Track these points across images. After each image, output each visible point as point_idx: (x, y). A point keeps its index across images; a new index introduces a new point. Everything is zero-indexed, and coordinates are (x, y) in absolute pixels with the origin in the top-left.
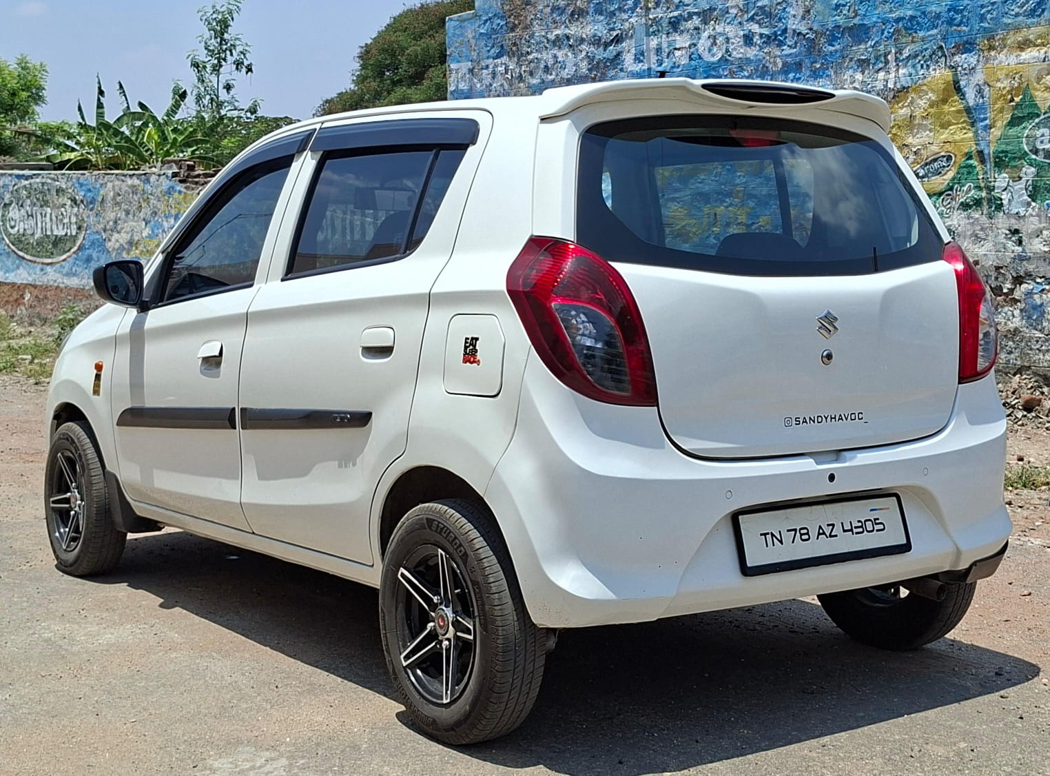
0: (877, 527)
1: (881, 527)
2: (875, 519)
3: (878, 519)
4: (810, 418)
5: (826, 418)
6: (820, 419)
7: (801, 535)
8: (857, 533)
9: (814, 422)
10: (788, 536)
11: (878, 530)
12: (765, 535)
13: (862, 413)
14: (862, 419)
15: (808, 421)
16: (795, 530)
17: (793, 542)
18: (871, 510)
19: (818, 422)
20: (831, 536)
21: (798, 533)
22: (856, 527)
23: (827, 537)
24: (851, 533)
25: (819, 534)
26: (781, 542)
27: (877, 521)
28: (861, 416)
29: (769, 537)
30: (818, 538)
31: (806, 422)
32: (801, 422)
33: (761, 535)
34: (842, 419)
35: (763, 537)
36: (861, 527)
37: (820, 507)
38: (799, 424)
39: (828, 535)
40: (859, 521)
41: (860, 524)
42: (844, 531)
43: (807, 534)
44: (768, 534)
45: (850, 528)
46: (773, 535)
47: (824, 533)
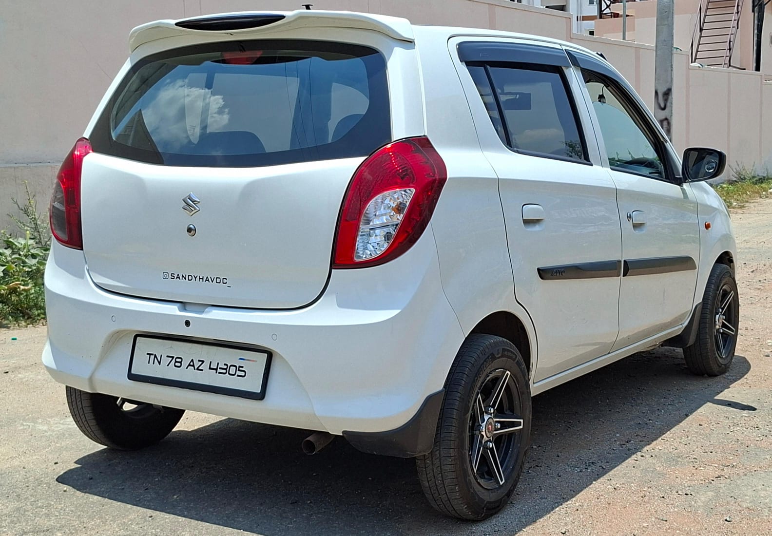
0: (238, 373)
1: (243, 374)
2: (240, 367)
3: (242, 367)
4: (183, 276)
5: (195, 278)
6: (190, 278)
7: (176, 362)
8: (220, 373)
9: (185, 279)
10: (165, 361)
11: (238, 376)
12: (150, 355)
13: (226, 279)
14: (226, 283)
15: (181, 278)
16: (173, 357)
17: (168, 365)
18: (240, 359)
19: (189, 280)
20: (198, 369)
21: (174, 360)
22: (220, 368)
23: (195, 369)
24: (215, 371)
25: (189, 365)
26: (159, 363)
27: (241, 369)
28: (225, 280)
29: (152, 357)
30: (187, 368)
31: (179, 278)
32: (175, 277)
33: (148, 354)
34: (208, 280)
35: (148, 356)
36: (226, 369)
37: (200, 346)
38: (174, 278)
39: (196, 368)
40: (225, 365)
41: (225, 367)
42: (210, 368)
43: (180, 362)
44: (152, 354)
45: (216, 367)
46: (155, 356)
47: (193, 366)
